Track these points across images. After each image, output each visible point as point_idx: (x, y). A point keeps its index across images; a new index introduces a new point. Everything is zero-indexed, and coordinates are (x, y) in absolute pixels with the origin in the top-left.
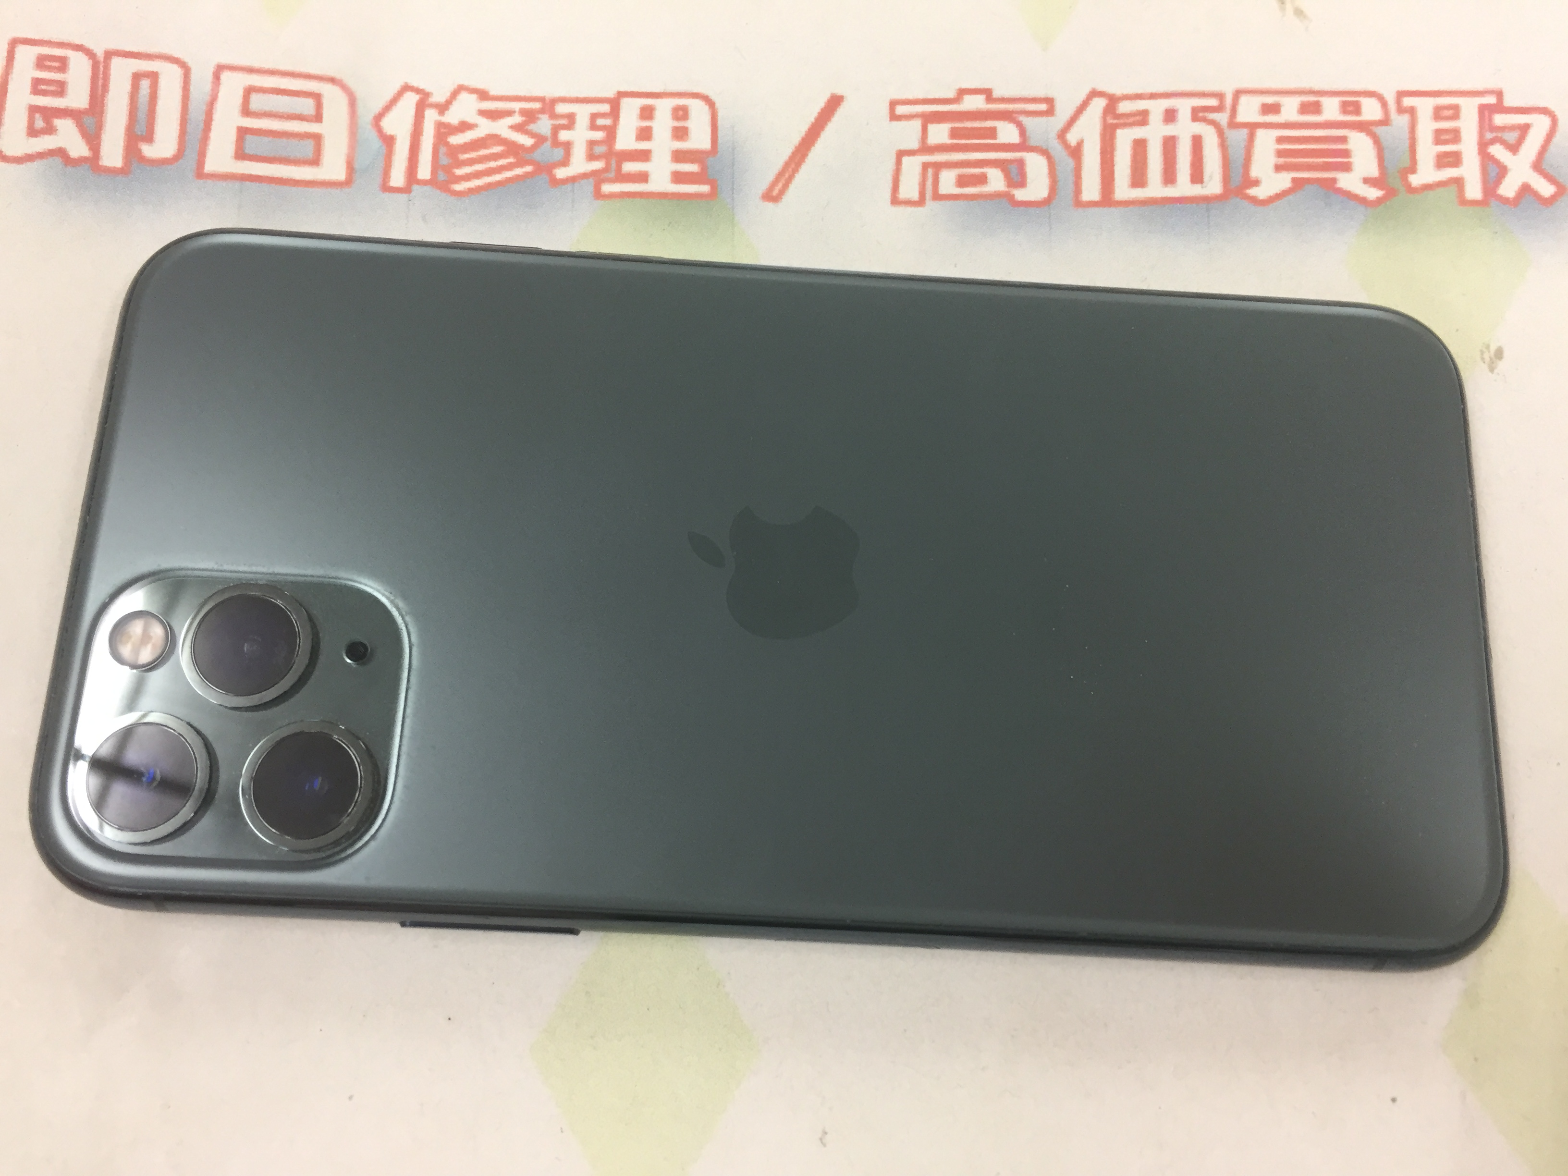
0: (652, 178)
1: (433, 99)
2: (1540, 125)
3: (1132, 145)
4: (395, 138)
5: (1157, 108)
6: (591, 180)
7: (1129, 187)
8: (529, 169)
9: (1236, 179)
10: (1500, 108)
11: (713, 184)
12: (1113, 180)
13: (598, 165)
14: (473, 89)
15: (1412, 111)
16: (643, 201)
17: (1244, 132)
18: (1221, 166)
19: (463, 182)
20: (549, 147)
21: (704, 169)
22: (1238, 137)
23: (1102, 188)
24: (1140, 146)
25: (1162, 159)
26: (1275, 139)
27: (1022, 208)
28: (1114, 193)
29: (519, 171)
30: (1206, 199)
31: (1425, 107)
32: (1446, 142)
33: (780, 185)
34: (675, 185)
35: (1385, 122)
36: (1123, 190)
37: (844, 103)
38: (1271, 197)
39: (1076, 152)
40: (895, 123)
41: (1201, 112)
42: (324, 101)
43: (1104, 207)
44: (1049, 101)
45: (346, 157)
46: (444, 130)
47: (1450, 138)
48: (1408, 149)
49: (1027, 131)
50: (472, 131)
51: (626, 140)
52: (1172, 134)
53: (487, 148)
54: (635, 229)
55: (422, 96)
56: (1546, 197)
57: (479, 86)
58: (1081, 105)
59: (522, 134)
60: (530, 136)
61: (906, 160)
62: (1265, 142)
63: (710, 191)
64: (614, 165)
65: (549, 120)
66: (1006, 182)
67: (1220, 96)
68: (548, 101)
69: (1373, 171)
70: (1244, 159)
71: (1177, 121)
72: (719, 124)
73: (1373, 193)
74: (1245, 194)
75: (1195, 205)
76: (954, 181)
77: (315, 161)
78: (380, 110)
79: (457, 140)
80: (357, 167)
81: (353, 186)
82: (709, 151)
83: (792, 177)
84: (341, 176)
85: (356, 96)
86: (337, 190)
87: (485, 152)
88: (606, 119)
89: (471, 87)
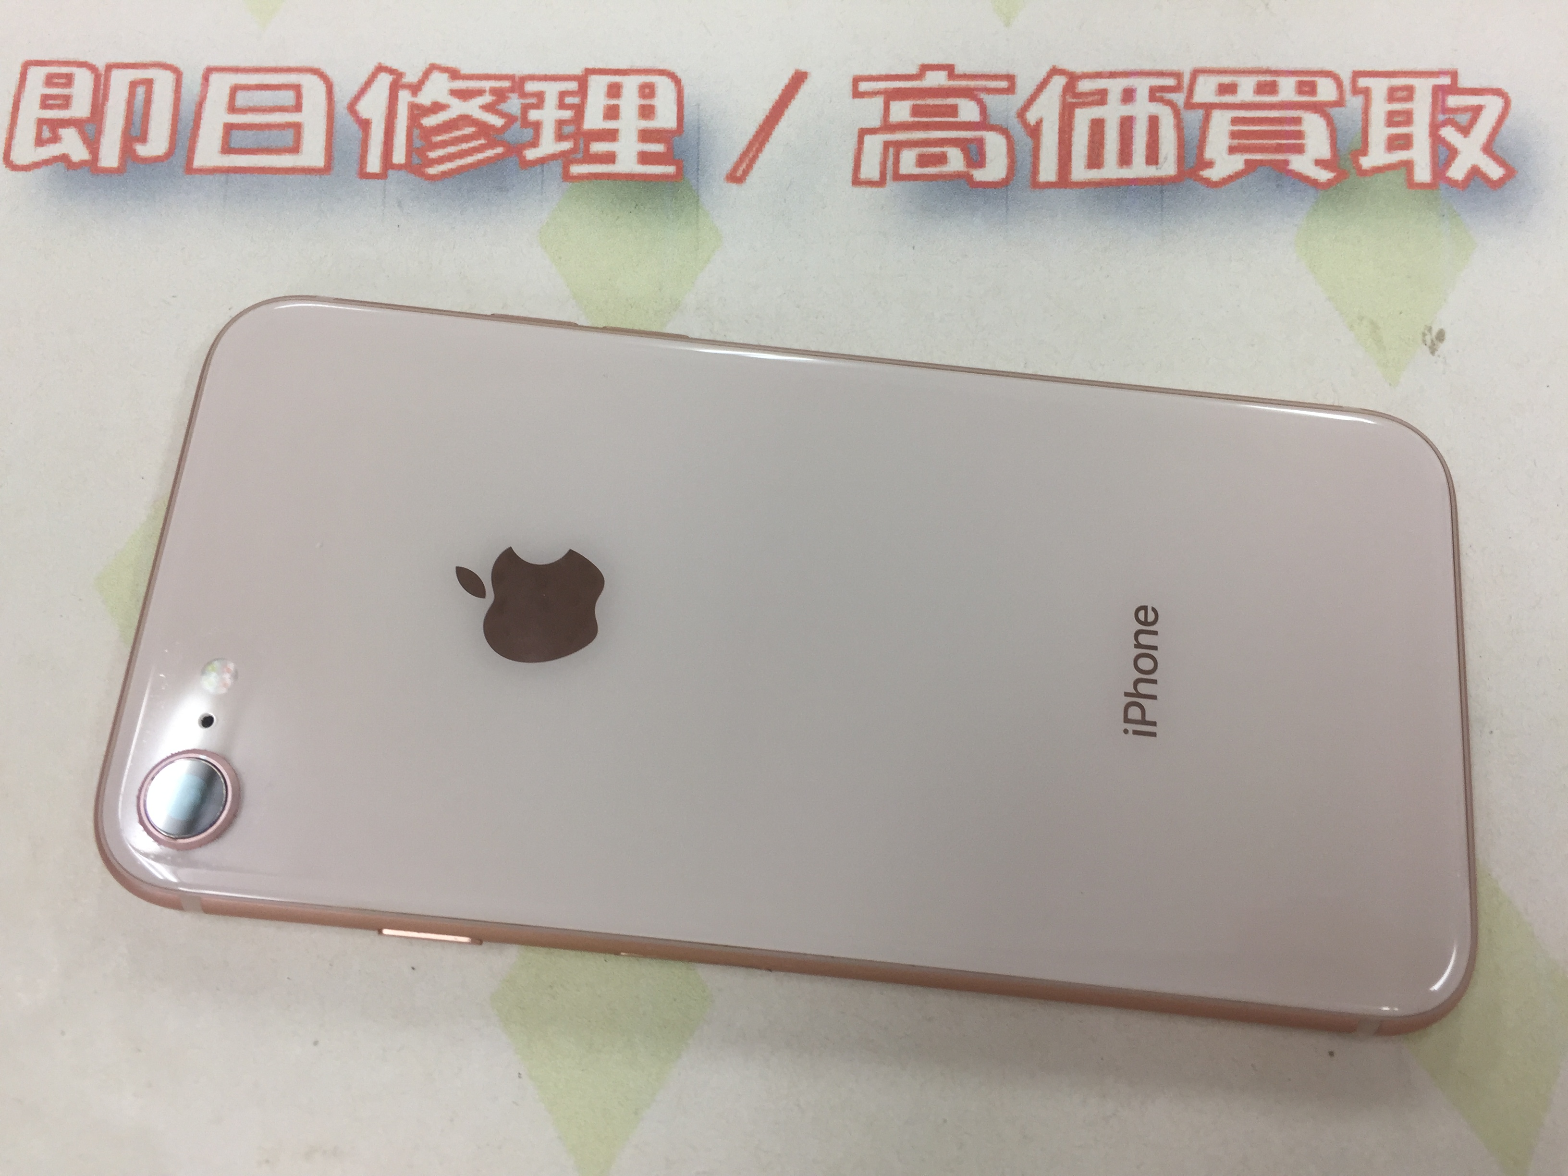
0: (620, 157)
1: (407, 79)
2: (1492, 106)
3: (1090, 124)
4: (370, 121)
6: (560, 162)
7: (1085, 168)
8: (499, 150)
9: (1191, 161)
10: (1454, 89)
11: (679, 164)
12: (1071, 160)
13: (566, 145)
14: (444, 68)
15: (1366, 92)
16: (610, 182)
17: (1200, 112)
18: (1177, 146)
19: (436, 166)
20: (519, 127)
22: (1193, 118)
23: (1058, 169)
24: (1097, 125)
25: (1119, 140)
26: (1230, 120)
27: (982, 188)
28: (1071, 174)
29: (490, 153)
30: (1163, 180)
31: (1379, 87)
32: (1398, 125)
33: (744, 166)
34: (642, 166)
35: (1340, 103)
36: (1079, 171)
37: (808, 79)
38: (1224, 179)
39: (1035, 132)
40: (857, 100)
41: (1158, 92)
42: (304, 92)
43: (1061, 188)
44: (1010, 78)
45: (325, 144)
46: (417, 112)
47: (1402, 120)
48: (1360, 131)
49: (988, 109)
50: (444, 112)
51: (593, 120)
52: (1129, 114)
53: (458, 129)
54: (603, 212)
55: (395, 77)
56: (1495, 179)
57: (451, 64)
58: (1041, 83)
59: (492, 114)
60: (501, 116)
61: (868, 139)
62: (1221, 123)
63: (675, 174)
64: (582, 146)
65: (518, 99)
66: (965, 162)
67: (1178, 75)
68: (517, 79)
69: (1325, 153)
70: (1199, 140)
71: (1135, 101)
72: (685, 101)
73: (1324, 176)
74: (1199, 175)
75: (1148, 187)
76: (915, 161)
77: (295, 149)
78: (356, 93)
79: (430, 121)
80: (336, 154)
81: (332, 172)
82: (675, 130)
83: (755, 157)
84: (320, 162)
85: (333, 84)
86: (318, 177)
87: (457, 134)
88: (575, 97)
89: (443, 66)
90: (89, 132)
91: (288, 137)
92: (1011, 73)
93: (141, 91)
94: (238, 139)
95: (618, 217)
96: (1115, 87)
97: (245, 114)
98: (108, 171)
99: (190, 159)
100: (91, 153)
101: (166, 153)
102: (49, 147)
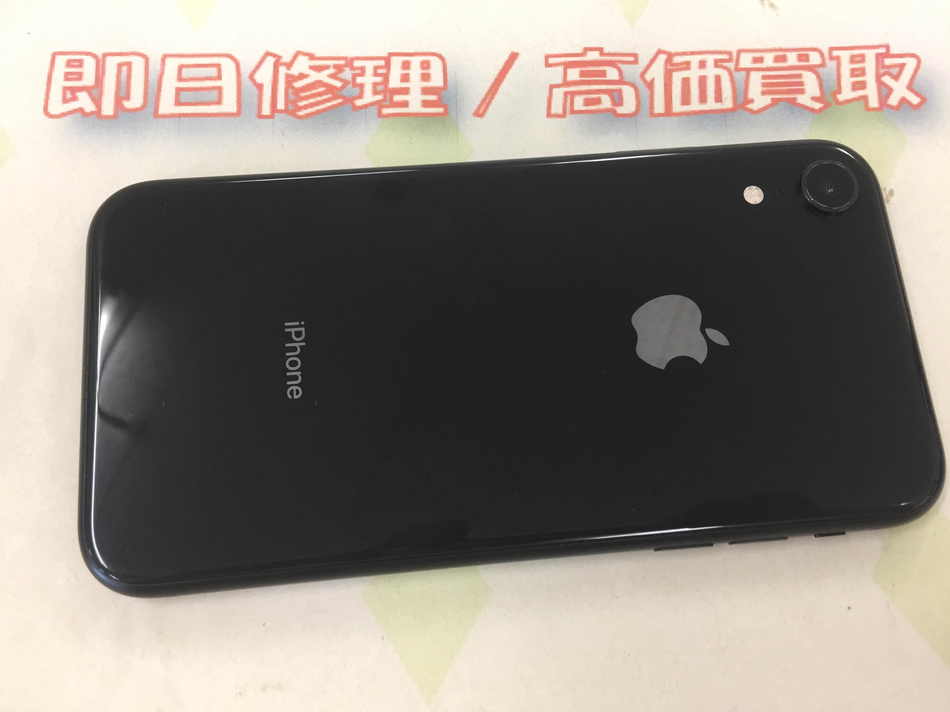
0: (411, 104)
1: (284, 60)
2: (911, 63)
3: (682, 81)
4: (263, 85)
6: (376, 107)
7: (680, 105)
8: (340, 101)
9: (741, 100)
10: (887, 55)
11: (445, 107)
12: (672, 101)
13: (379, 97)
15: (838, 58)
16: (406, 118)
17: (743, 73)
18: (732, 92)
19: (303, 110)
20: (351, 87)
21: (440, 98)
22: (740, 76)
23: (665, 106)
24: (686, 81)
25: (699, 88)
26: (761, 77)
27: (621, 118)
28: (672, 109)
29: (334, 102)
30: (724, 111)
31: (845, 56)
32: (857, 76)
33: (484, 107)
34: (424, 108)
35: (823, 65)
36: (677, 107)
37: (519, 57)
38: (760, 109)
39: (650, 85)
40: (548, 69)
41: (719, 62)
42: (223, 68)
43: (667, 116)
44: (635, 55)
45: (236, 99)
46: (290, 79)
47: (859, 73)
48: (836, 80)
49: (623, 73)
50: (307, 79)
51: (395, 82)
52: (704, 75)
53: (315, 89)
54: (402, 135)
55: (277, 58)
56: (915, 104)
57: (309, 51)
58: (652, 58)
59: (335, 80)
60: (340, 81)
61: (555, 90)
62: (756, 79)
63: (444, 112)
64: (388, 97)
65: (350, 71)
66: (612, 103)
67: (729, 53)
68: (349, 60)
69: (817, 93)
70: (745, 88)
71: (706, 67)
72: (448, 71)
73: (817, 106)
74: (746, 107)
75: (717, 114)
76: (583, 102)
77: (219, 102)
78: (254, 68)
79: (298, 84)
80: (243, 104)
81: (241, 116)
82: (442, 87)
83: (490, 102)
84: (234, 110)
85: (240, 63)
86: (232, 118)
87: (314, 91)
88: (383, 69)
89: (305, 52)
90: (94, 94)
91: (214, 95)
92: (635, 52)
93: (124, 69)
94: (184, 97)
95: (412, 138)
96: (695, 60)
97: (188, 82)
98: (108, 117)
99: (156, 110)
100: (96, 107)
101: (141, 106)
102: (71, 103)
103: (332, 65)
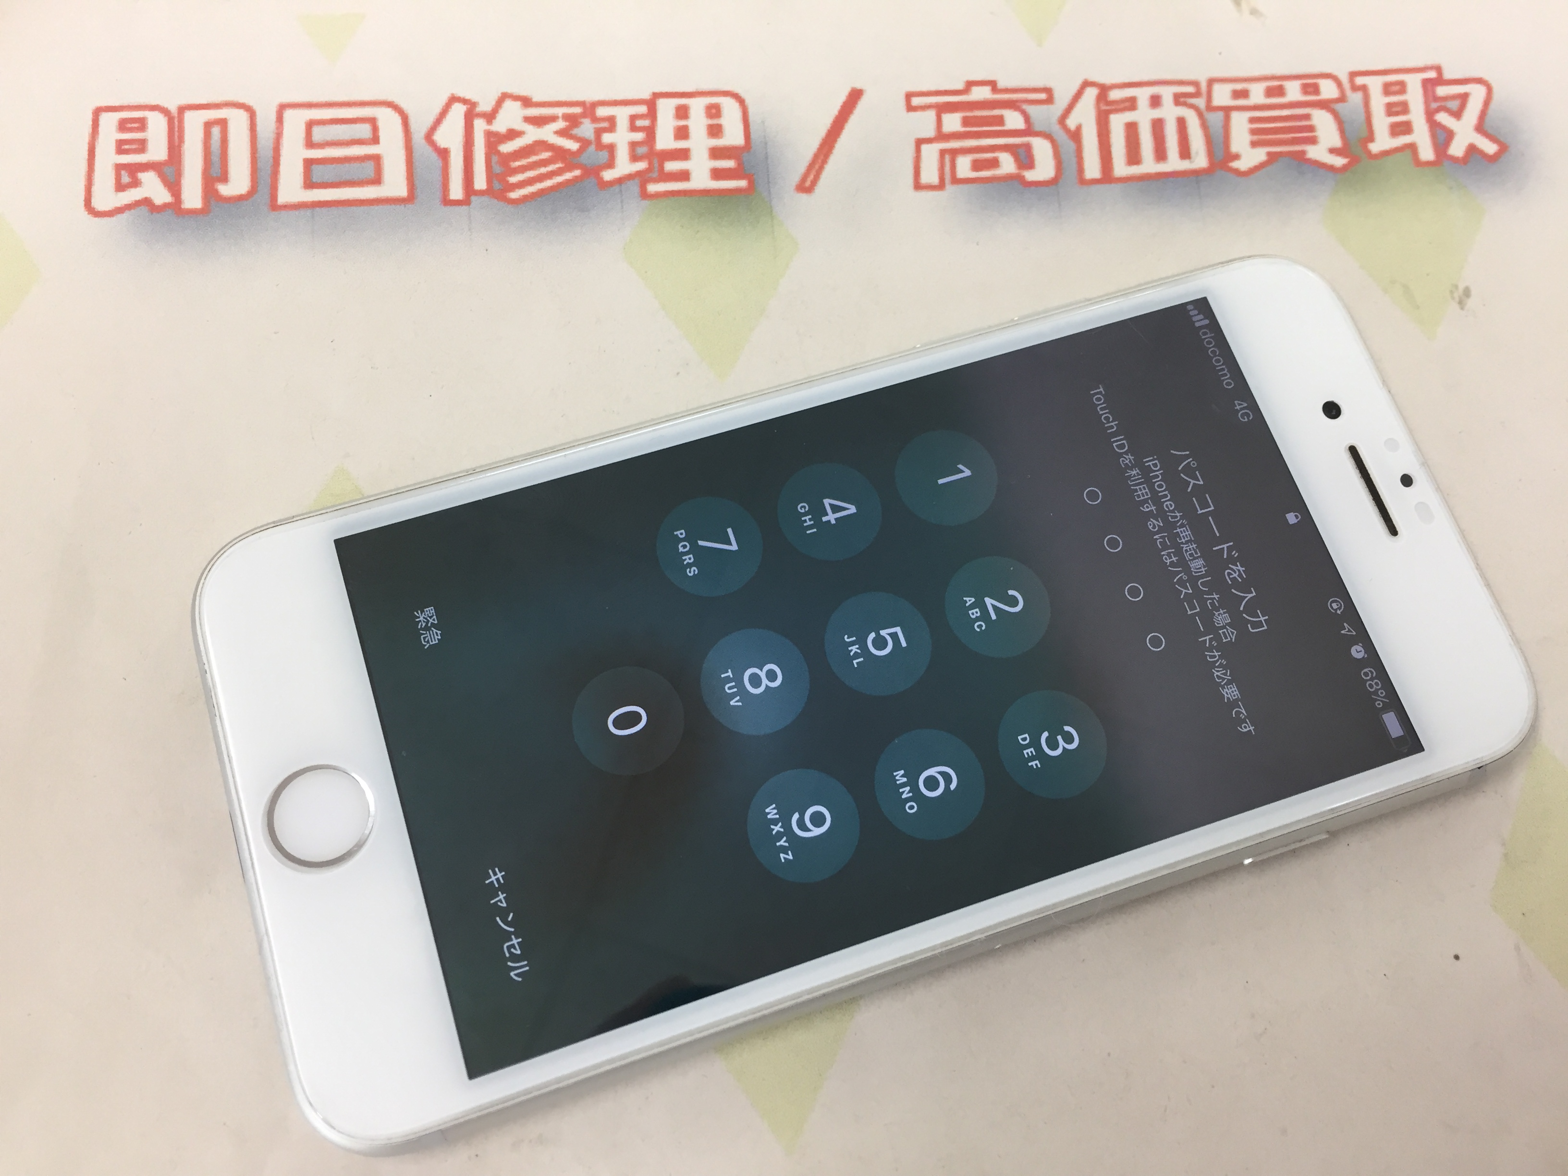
0: (693, 176)
1: (480, 109)
2: (1477, 93)
3: (1125, 127)
4: (448, 150)
5: (1143, 95)
6: (637, 182)
7: (1125, 165)
8: (577, 173)
9: (1219, 154)
10: (1440, 80)
11: (750, 178)
12: (1111, 158)
13: (641, 166)
14: (516, 96)
15: (1364, 89)
16: (687, 199)
17: (1220, 115)
18: (1205, 143)
19: (517, 190)
20: (594, 150)
22: (1215, 118)
23: (1101, 167)
24: (1132, 129)
25: (1152, 138)
26: (1247, 119)
27: (1033, 188)
28: (1113, 171)
29: (568, 176)
30: (1196, 173)
31: (1375, 84)
32: (1397, 114)
33: (812, 177)
34: (715, 181)
35: (1342, 99)
36: (1121, 168)
37: (863, 97)
38: (1250, 169)
39: (1076, 136)
40: (911, 115)
41: (1181, 98)
42: (380, 124)
43: (1106, 183)
44: (1048, 90)
45: (406, 174)
46: (494, 140)
47: (1400, 110)
48: (1364, 122)
49: (1031, 118)
50: (520, 139)
51: (665, 140)
52: (1159, 117)
53: (535, 154)
54: (682, 227)
55: (469, 106)
56: (1490, 155)
57: (523, 93)
58: (1075, 94)
59: (567, 139)
60: (576, 141)
62: (1239, 122)
63: (747, 187)
64: (656, 165)
65: (591, 123)
66: (1015, 165)
67: (1196, 84)
68: (588, 105)
69: (1337, 143)
70: (1224, 137)
71: (1162, 106)
72: (750, 118)
73: (1339, 161)
74: (1228, 167)
75: (1186, 178)
76: (970, 166)
77: (377, 180)
78: (432, 123)
79: (507, 148)
80: (417, 183)
81: (415, 202)
82: (743, 147)
83: (821, 168)
84: (403, 192)
85: (409, 115)
86: (401, 206)
87: (534, 158)
88: (645, 120)
89: (514, 95)
90: (168, 174)
91: (368, 169)
92: (1048, 85)
93: (216, 131)
94: (318, 173)
95: (698, 231)
96: (1144, 91)
97: (323, 148)
98: (192, 212)
99: (274, 196)
100: (173, 195)
101: (248, 192)
102: (130, 191)
103: (560, 115)
